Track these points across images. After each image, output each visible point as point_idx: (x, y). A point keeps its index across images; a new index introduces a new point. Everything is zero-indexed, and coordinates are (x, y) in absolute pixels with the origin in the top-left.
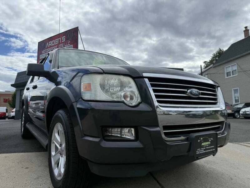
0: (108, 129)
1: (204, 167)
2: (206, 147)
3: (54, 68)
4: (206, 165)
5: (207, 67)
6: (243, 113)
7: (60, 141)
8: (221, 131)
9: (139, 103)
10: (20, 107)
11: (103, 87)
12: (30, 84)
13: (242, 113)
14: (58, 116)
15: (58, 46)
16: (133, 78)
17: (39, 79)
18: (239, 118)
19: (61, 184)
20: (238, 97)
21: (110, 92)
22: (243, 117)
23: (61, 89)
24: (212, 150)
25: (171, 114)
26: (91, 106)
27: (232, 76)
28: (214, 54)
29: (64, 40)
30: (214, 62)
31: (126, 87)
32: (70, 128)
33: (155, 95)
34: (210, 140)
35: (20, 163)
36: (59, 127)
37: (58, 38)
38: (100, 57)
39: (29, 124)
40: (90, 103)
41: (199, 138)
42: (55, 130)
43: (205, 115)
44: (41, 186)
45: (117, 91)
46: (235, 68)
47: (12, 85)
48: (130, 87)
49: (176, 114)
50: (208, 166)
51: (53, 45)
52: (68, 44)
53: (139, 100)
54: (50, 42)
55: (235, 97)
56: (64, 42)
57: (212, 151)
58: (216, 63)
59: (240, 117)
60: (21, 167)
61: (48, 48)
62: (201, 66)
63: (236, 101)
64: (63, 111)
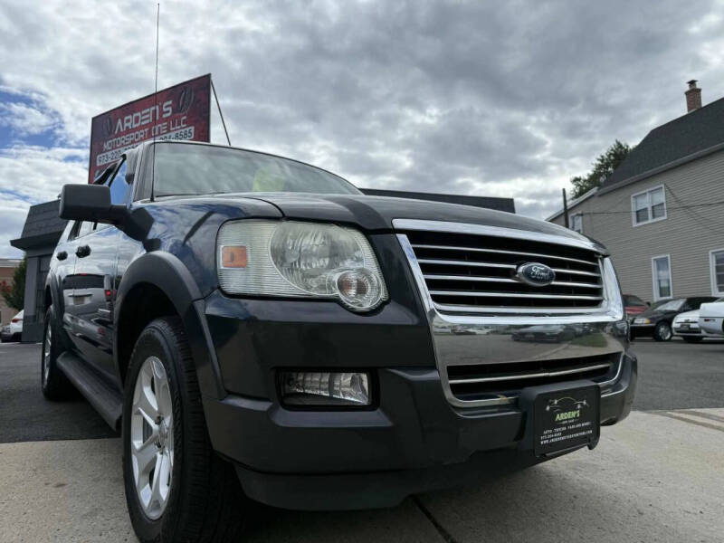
0: (294, 375)
1: (564, 479)
2: (566, 425)
3: (139, 198)
4: (571, 473)
5: (581, 193)
6: (682, 326)
7: (157, 409)
8: (611, 381)
9: (383, 304)
10: (37, 307)
11: (280, 256)
12: (69, 243)
13: (679, 325)
14: (150, 338)
15: (150, 130)
16: (367, 233)
17: (95, 228)
18: (669, 340)
19: (158, 530)
20: (668, 281)
21: (301, 271)
22: (681, 338)
23: (160, 260)
24: (584, 433)
25: (474, 334)
26: (247, 312)
27: (650, 220)
28: (602, 157)
29: (168, 112)
30: (602, 179)
31: (346, 259)
32: (187, 372)
33: (427, 280)
34: (579, 407)
35: (39, 471)
36: (154, 368)
37: (150, 107)
38: (273, 166)
39: (65, 356)
40: (243, 301)
41: (547, 401)
42: (144, 377)
43: (569, 334)
44: (103, 537)
45: (321, 270)
46: (660, 198)
47: (14, 243)
48: (359, 260)
49: (488, 334)
50: (576, 477)
51: (135, 126)
52: (179, 124)
53: (383, 295)
54: (126, 118)
55: (659, 281)
56: (167, 118)
57: (585, 437)
58: (606, 183)
59: (673, 338)
60: (43, 482)
61: (120, 134)
62: (564, 190)
63: (663, 291)
64: (166, 324)
